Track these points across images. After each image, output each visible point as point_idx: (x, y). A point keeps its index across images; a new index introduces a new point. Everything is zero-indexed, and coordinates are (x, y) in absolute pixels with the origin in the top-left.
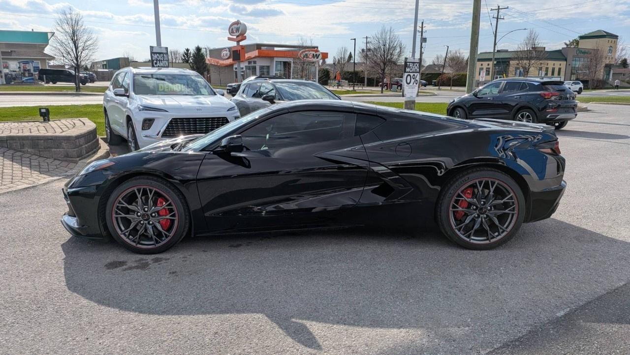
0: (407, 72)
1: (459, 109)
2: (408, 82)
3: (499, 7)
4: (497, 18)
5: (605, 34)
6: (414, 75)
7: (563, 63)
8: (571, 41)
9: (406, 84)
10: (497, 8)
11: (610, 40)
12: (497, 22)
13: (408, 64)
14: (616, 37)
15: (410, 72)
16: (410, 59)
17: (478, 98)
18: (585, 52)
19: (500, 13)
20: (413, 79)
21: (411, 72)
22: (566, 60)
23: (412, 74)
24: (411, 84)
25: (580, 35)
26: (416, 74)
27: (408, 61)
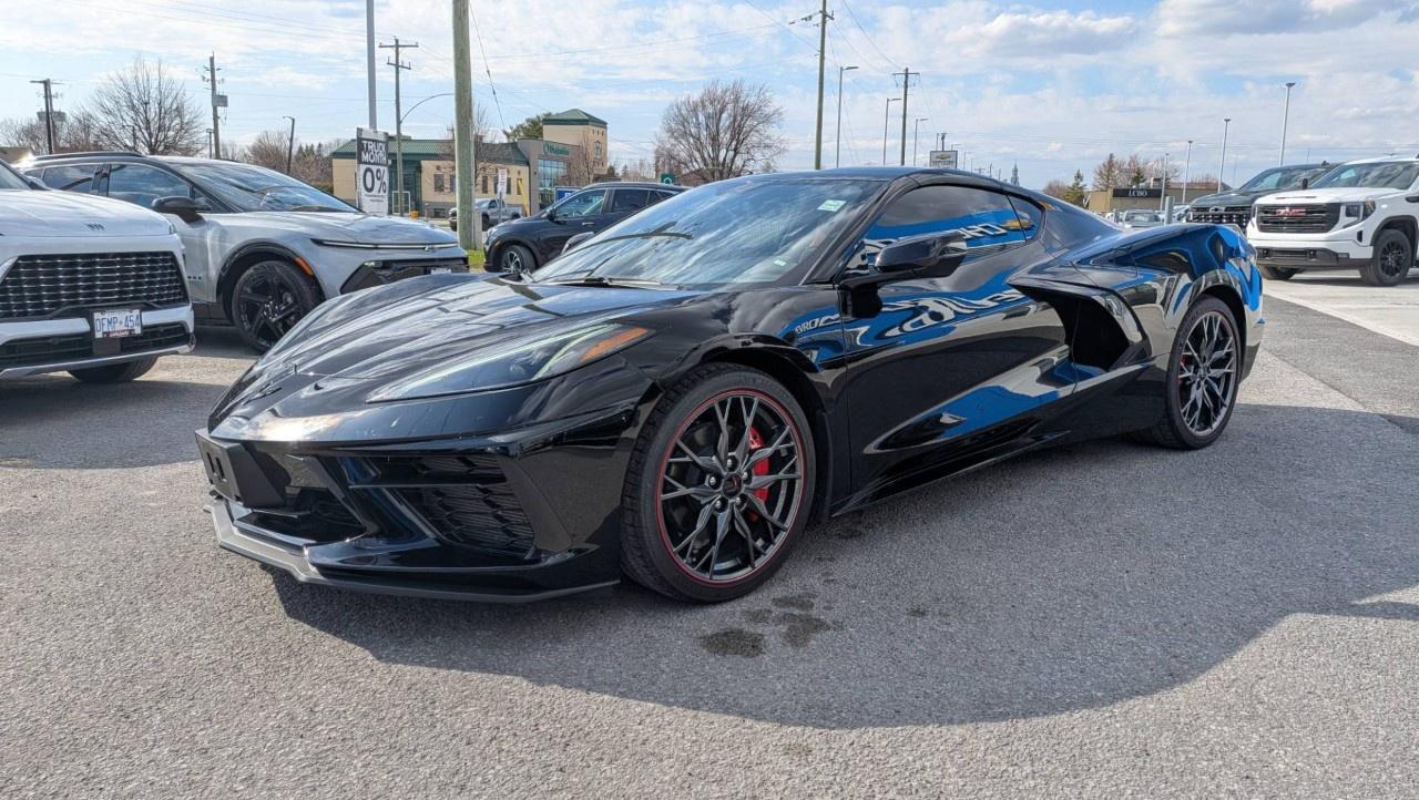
0: (365, 163)
1: (518, 248)
2: (369, 186)
3: (397, 41)
4: (397, 66)
5: (586, 118)
6: (378, 171)
7: (525, 169)
8: (515, 127)
9: (364, 192)
10: (394, 43)
11: (596, 129)
12: (397, 73)
13: (365, 142)
14: (603, 124)
15: (369, 163)
16: (368, 133)
17: (558, 223)
18: (556, 152)
19: (400, 56)
20: (379, 179)
21: (374, 164)
22: (528, 164)
23: (374, 168)
24: (375, 192)
25: (528, 117)
26: (382, 168)
27: (363, 136)
